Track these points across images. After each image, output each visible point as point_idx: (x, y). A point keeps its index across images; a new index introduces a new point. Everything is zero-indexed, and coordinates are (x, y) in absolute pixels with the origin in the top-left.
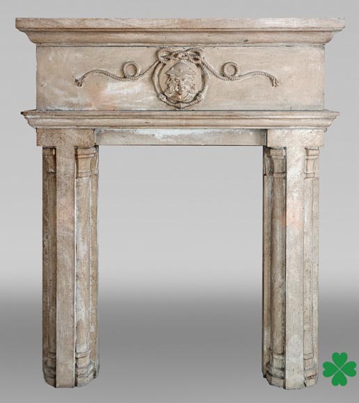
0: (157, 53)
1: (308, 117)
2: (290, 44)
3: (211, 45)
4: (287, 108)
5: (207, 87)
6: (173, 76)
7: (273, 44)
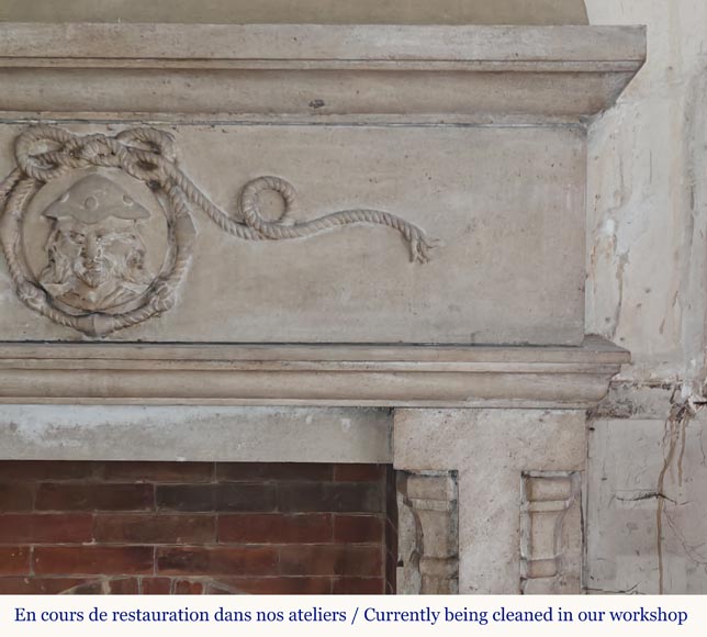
0: (15, 144)
1: (524, 367)
2: (468, 118)
3: (202, 117)
4: (460, 334)
5: (187, 262)
6: (66, 224)
7: (414, 118)
